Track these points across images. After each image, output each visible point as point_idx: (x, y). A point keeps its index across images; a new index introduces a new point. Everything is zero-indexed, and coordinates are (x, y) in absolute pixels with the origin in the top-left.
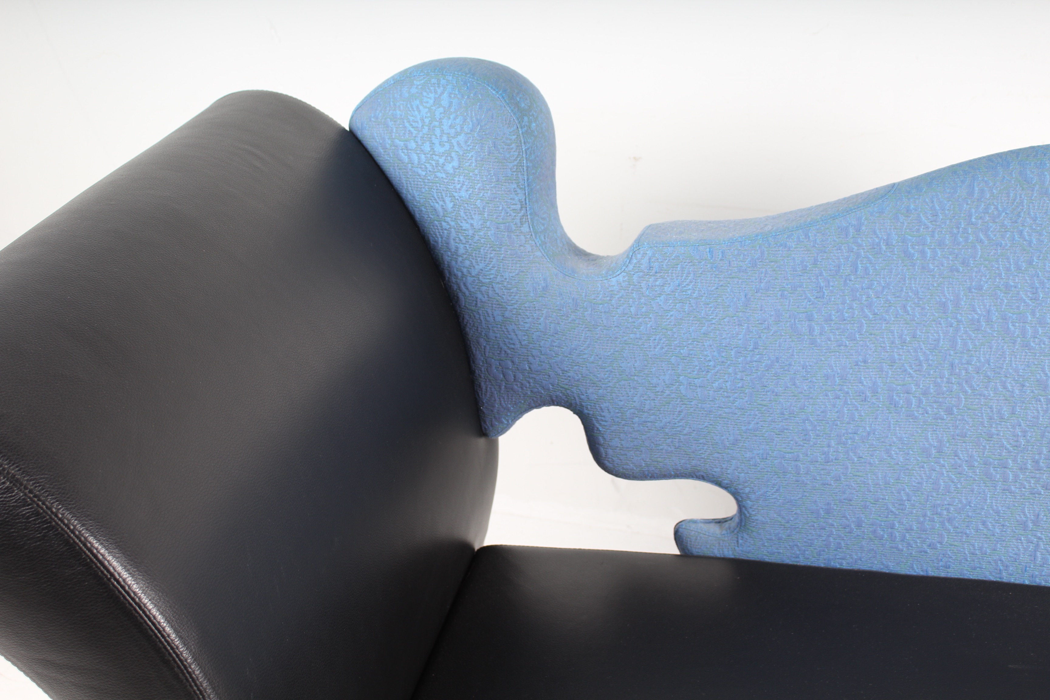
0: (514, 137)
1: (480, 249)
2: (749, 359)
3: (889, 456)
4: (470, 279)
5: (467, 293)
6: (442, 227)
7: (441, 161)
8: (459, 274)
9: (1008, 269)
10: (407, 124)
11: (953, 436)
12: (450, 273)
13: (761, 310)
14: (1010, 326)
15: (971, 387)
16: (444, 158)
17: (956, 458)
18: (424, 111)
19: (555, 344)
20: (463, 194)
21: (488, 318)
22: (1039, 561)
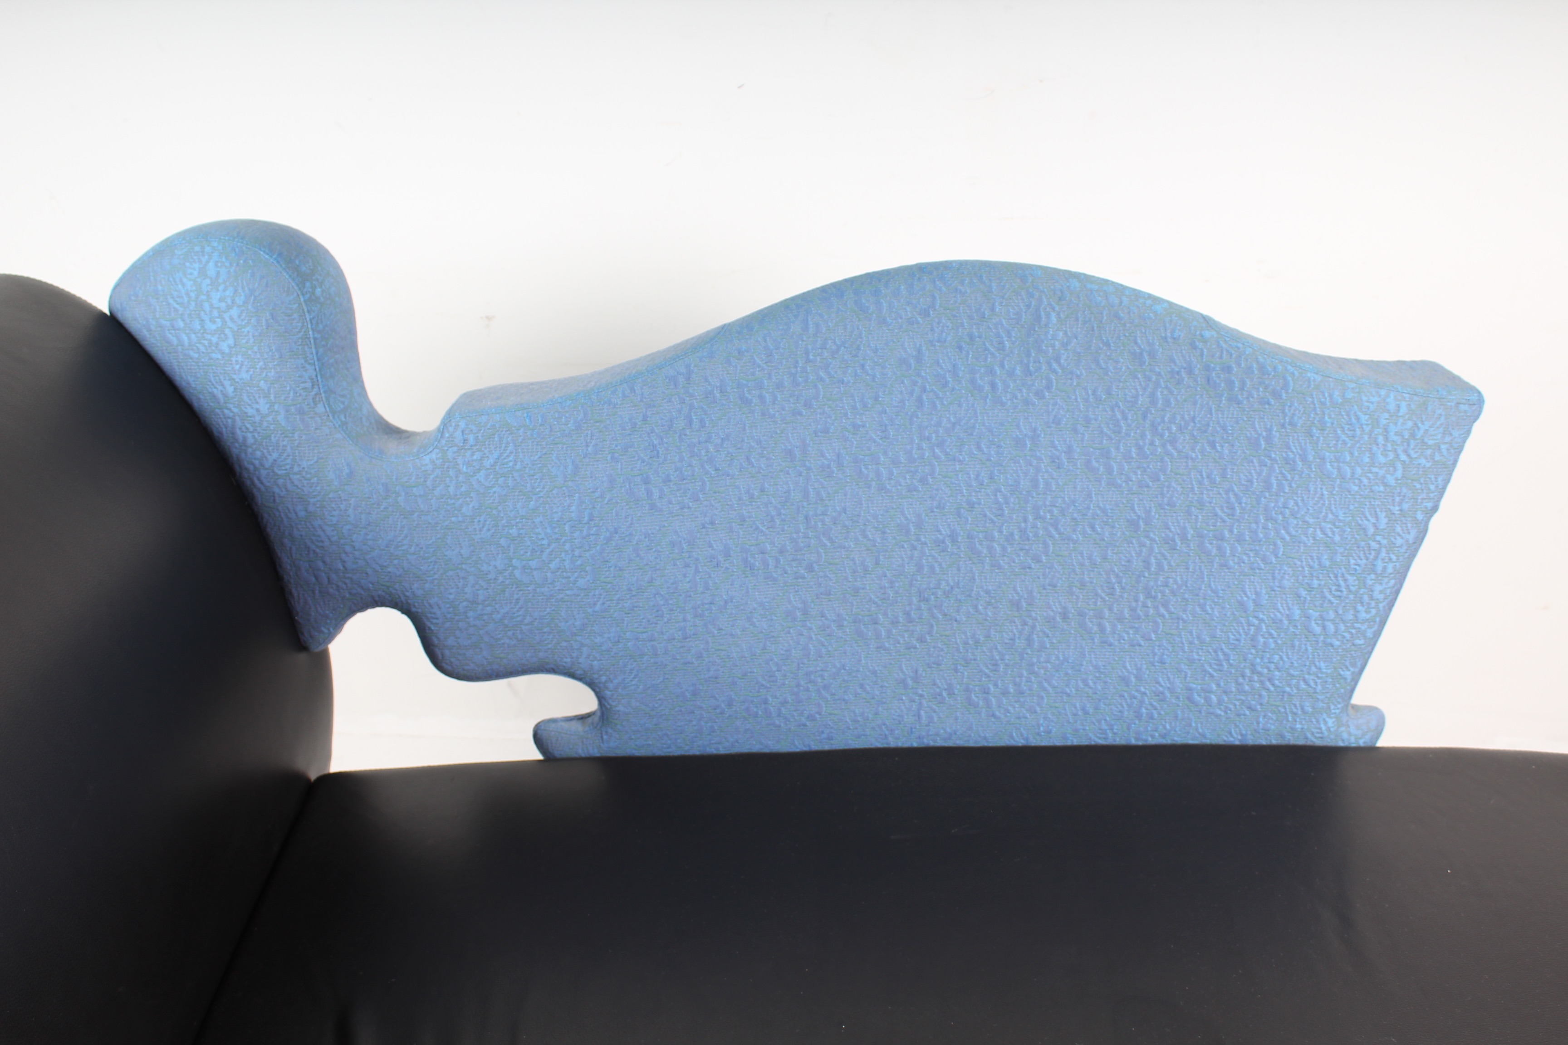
0: (295, 306)
1: (270, 436)
2: (585, 533)
3: (751, 625)
4: (263, 473)
5: (263, 488)
6: (224, 415)
7: (214, 340)
8: (251, 468)
9: (854, 408)
10: (171, 301)
11: (817, 595)
12: (240, 467)
13: (591, 477)
14: (863, 470)
15: (830, 539)
16: (217, 336)
17: (823, 619)
18: (189, 284)
19: (369, 537)
20: (243, 375)
22: (924, 720)
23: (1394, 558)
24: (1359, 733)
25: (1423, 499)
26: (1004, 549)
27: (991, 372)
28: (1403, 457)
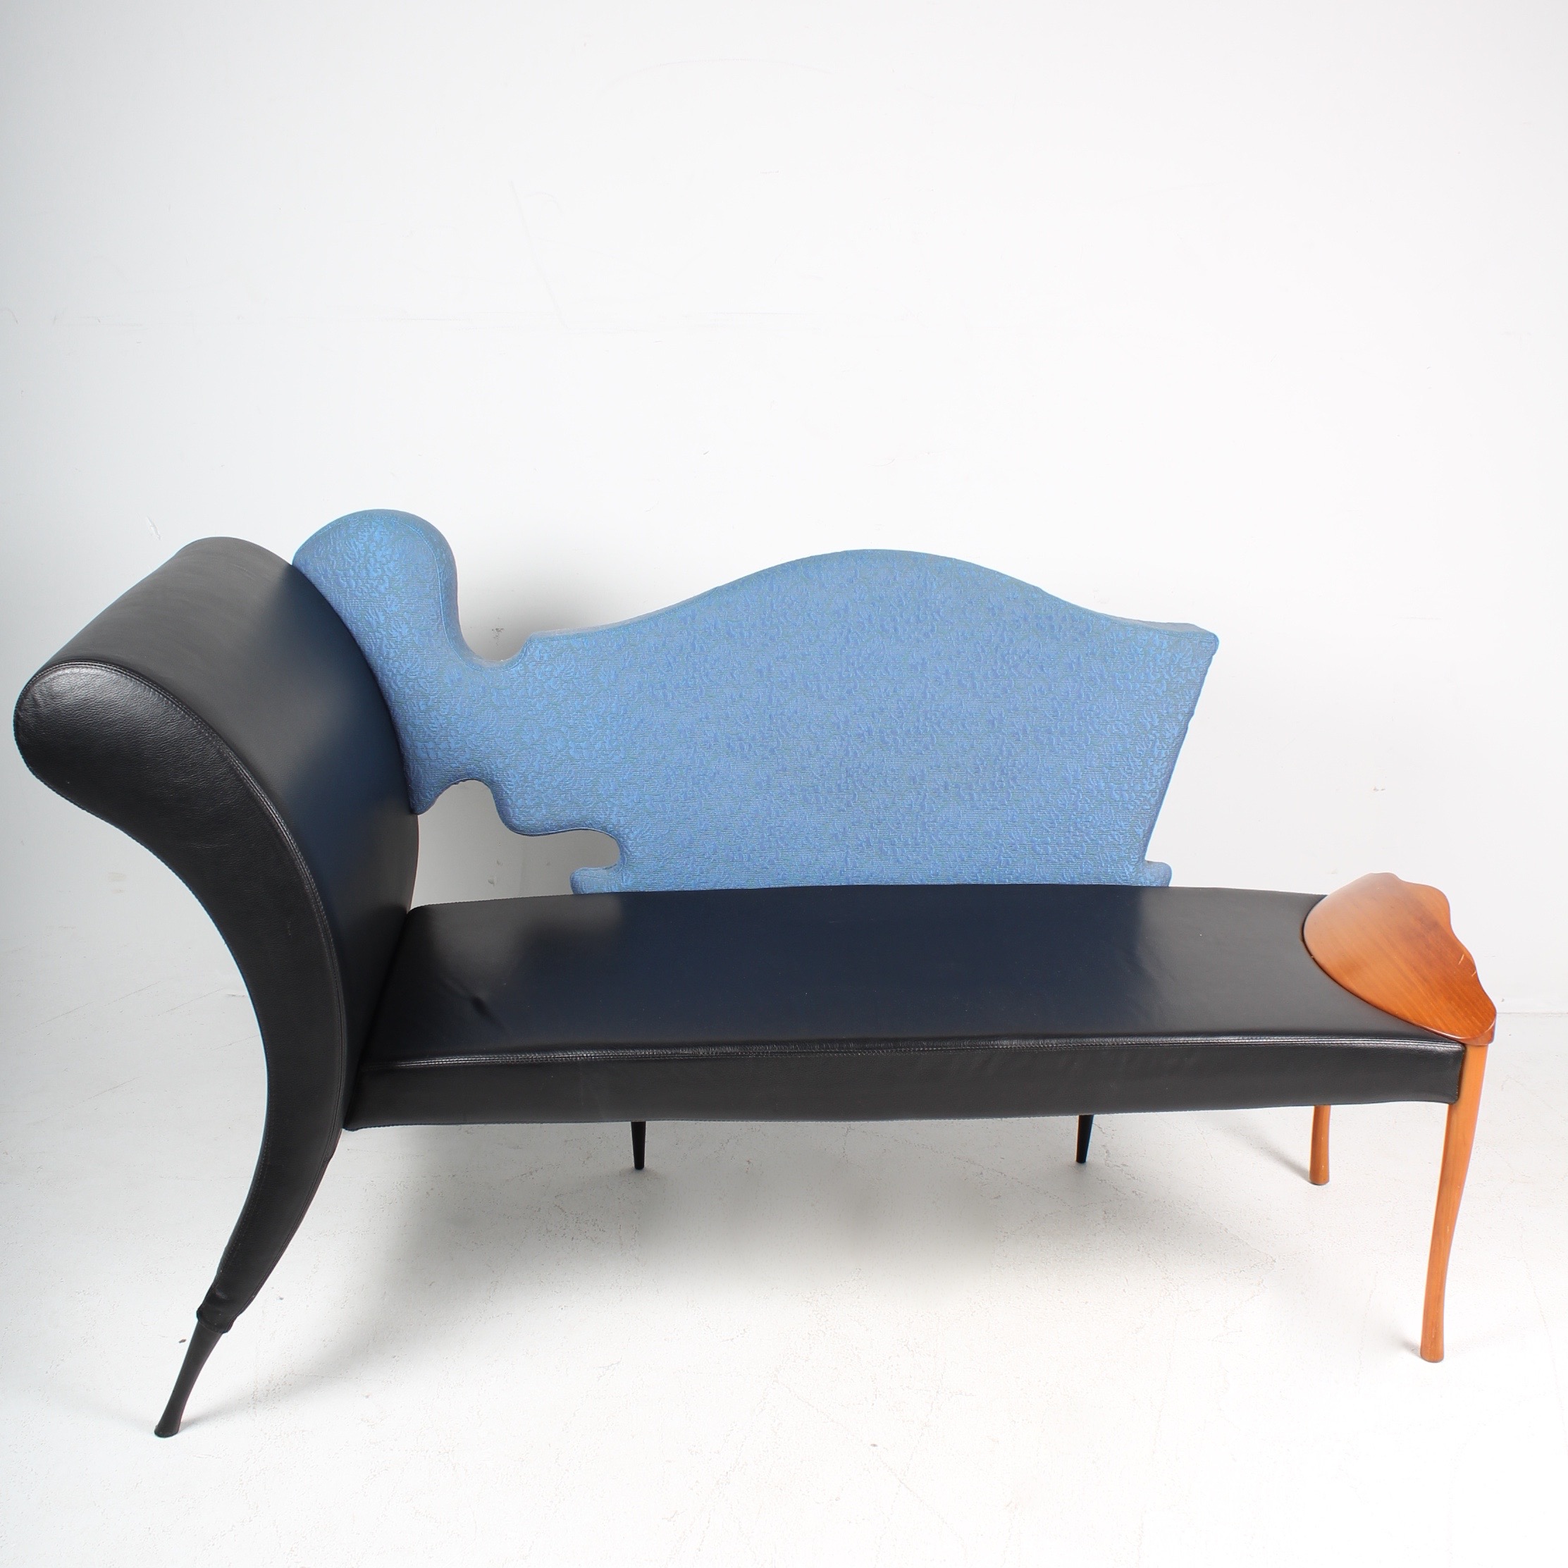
0: (431, 563)
1: (407, 651)
4: (399, 678)
7: (375, 584)
10: (346, 557)
12: (383, 675)
16: (377, 581)
18: (361, 546)
19: (469, 725)
20: (394, 608)
21: (414, 708)
22: (850, 865)
23: (1166, 747)
24: (1153, 879)
25: (1181, 705)
26: (904, 741)
27: (894, 620)
28: (1167, 677)
